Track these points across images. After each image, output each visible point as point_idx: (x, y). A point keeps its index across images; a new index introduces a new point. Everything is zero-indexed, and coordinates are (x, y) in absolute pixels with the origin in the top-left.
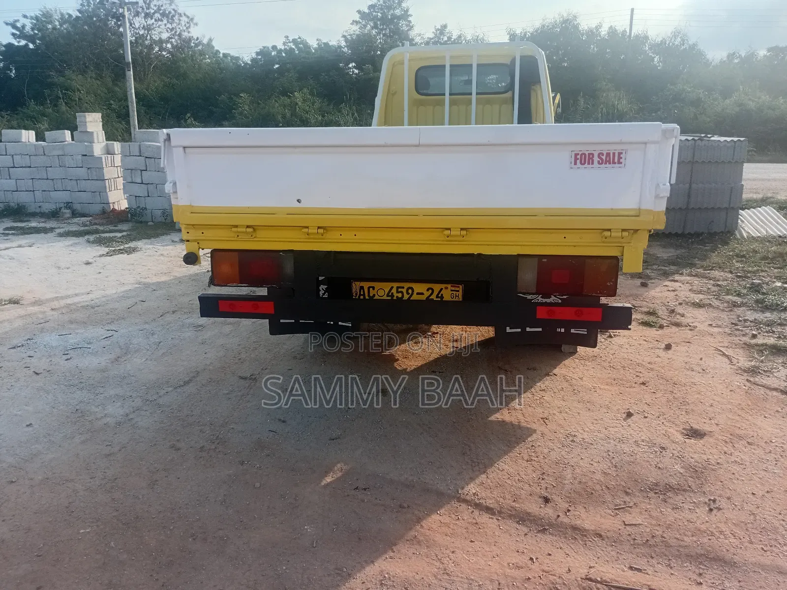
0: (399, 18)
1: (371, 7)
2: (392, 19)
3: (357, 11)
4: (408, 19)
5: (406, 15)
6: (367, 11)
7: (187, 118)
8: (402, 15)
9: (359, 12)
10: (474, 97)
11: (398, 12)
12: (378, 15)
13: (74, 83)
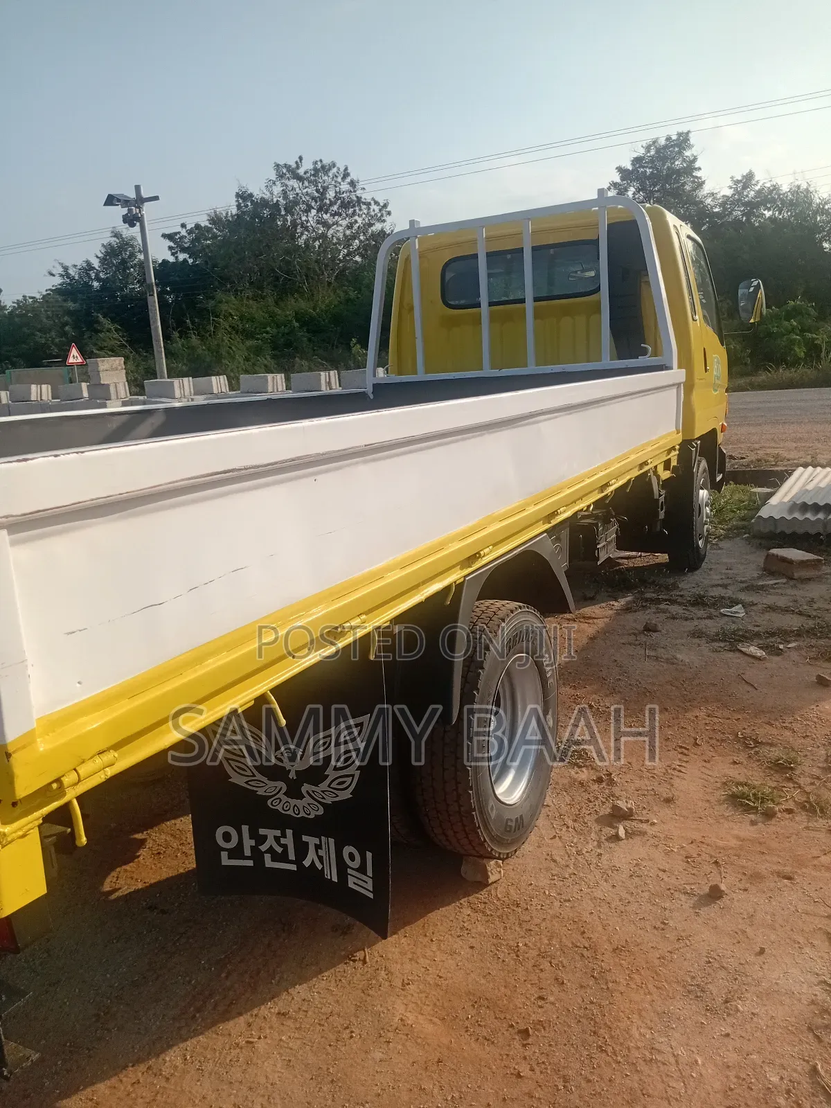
0: (679, 173)
1: (637, 161)
2: (668, 176)
3: (617, 168)
4: (694, 174)
5: (690, 167)
6: (630, 167)
7: (352, 345)
8: (684, 168)
9: (620, 169)
10: (529, 305)
11: (678, 163)
12: (646, 171)
13: (224, 307)
